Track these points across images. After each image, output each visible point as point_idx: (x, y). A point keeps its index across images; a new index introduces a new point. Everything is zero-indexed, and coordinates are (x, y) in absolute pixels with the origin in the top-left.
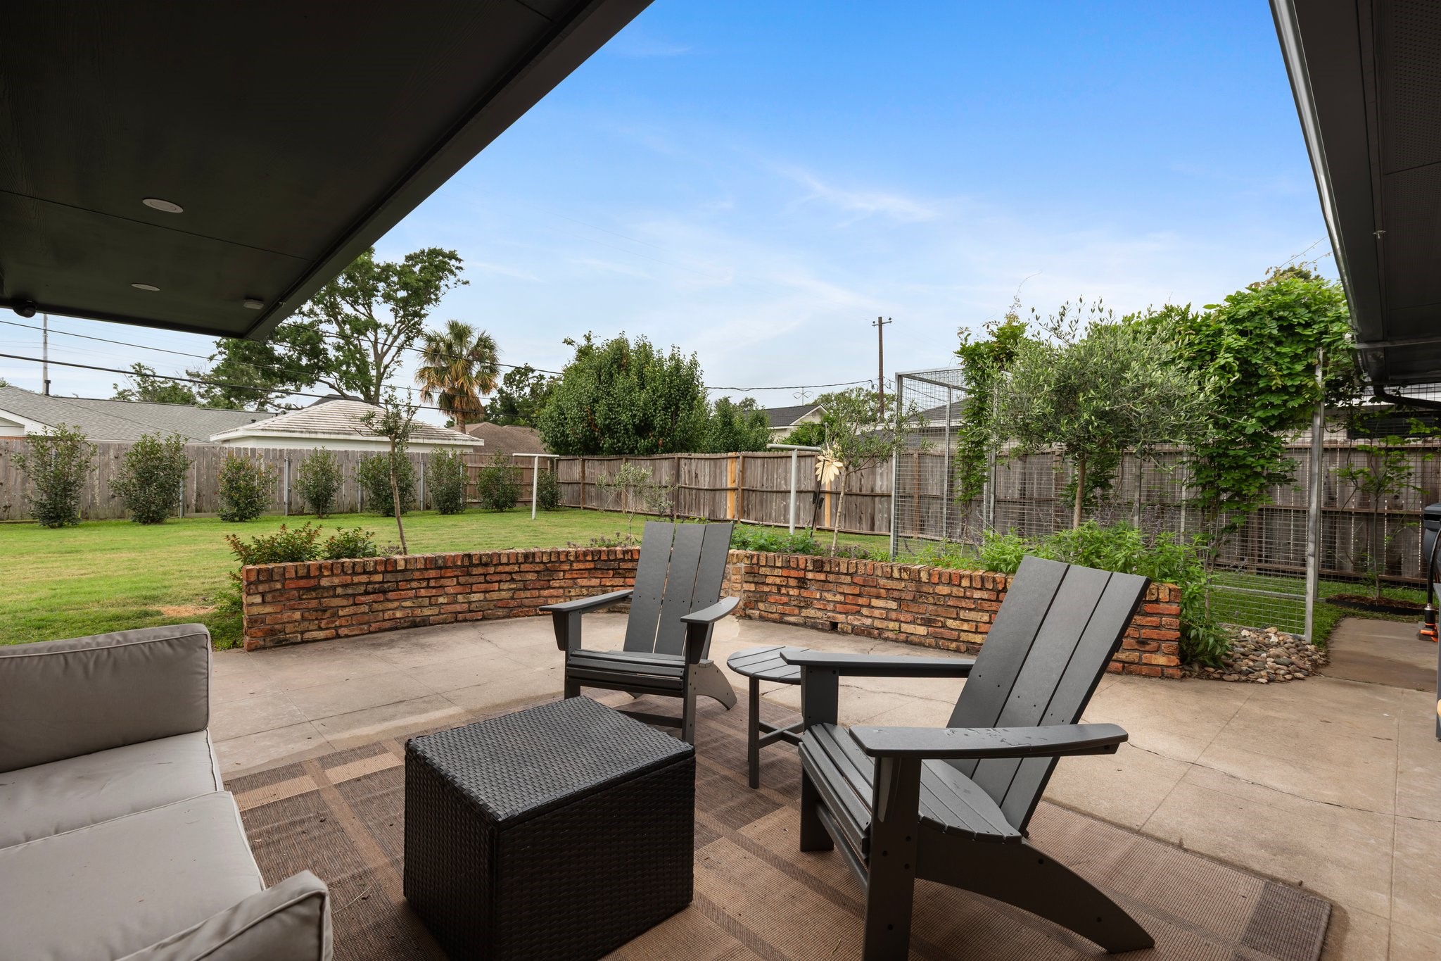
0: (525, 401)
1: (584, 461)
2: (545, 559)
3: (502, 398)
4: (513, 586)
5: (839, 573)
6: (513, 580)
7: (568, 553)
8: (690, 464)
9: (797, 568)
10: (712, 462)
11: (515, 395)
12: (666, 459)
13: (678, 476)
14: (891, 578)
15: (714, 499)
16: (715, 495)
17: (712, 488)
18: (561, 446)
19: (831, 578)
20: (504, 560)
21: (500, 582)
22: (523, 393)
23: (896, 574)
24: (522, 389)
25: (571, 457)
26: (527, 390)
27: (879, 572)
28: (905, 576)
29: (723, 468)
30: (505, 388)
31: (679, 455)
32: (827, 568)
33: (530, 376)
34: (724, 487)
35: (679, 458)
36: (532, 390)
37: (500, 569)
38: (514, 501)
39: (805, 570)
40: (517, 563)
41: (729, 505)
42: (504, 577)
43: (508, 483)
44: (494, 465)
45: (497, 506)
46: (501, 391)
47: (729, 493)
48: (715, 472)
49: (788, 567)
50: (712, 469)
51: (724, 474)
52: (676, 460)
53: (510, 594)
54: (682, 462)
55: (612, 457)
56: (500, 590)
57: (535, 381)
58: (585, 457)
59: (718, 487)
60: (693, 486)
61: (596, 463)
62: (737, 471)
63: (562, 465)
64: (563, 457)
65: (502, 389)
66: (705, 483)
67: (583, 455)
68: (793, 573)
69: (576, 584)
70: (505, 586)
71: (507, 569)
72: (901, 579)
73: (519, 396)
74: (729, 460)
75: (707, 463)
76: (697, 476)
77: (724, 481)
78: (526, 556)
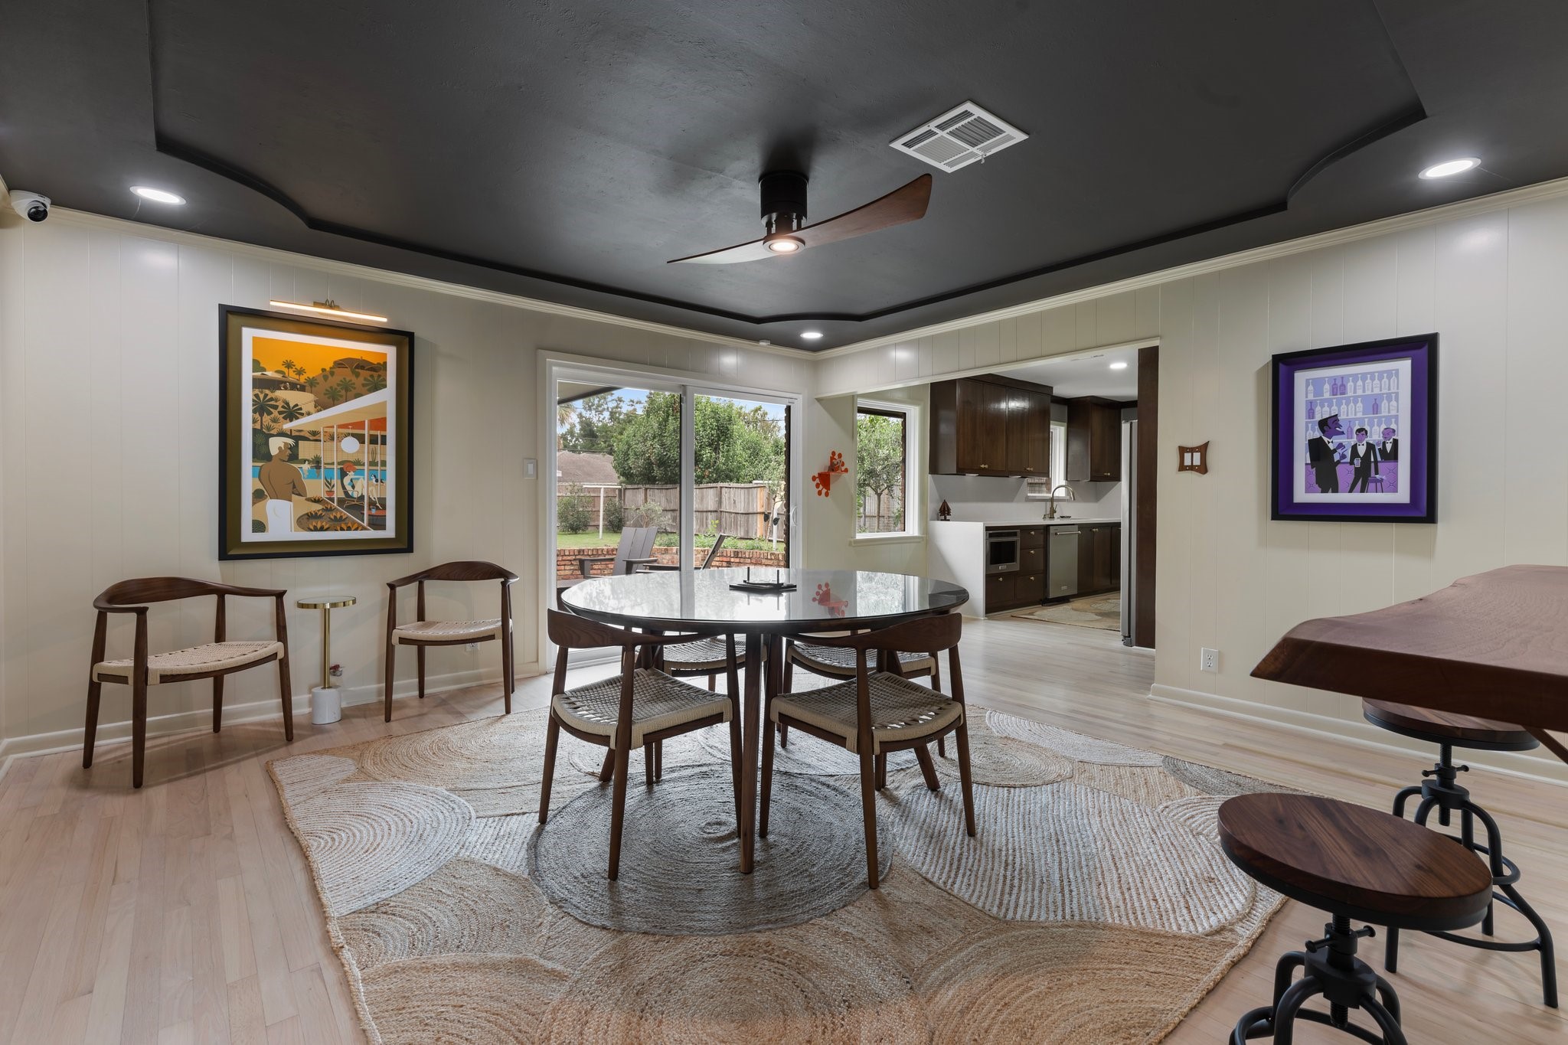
0: (605, 426)
1: (646, 489)
2: (590, 553)
3: (581, 422)
4: (572, 568)
5: (745, 558)
6: (572, 564)
7: (602, 550)
8: (730, 492)
9: (726, 556)
10: (746, 490)
11: (595, 420)
12: (711, 488)
13: (720, 502)
14: (767, 559)
15: (748, 521)
16: (748, 518)
17: (746, 512)
18: (628, 476)
19: (742, 560)
20: (567, 553)
21: (565, 565)
22: (602, 417)
23: (769, 557)
24: (601, 412)
25: (636, 486)
26: (607, 414)
27: (762, 556)
28: (773, 557)
29: (754, 496)
30: (584, 413)
31: (722, 484)
32: (740, 556)
33: (608, 400)
34: (755, 511)
35: (721, 487)
36: (612, 414)
37: (565, 558)
38: (586, 526)
39: (730, 557)
40: (574, 555)
41: (759, 526)
42: (567, 562)
43: (581, 509)
44: (568, 494)
45: (572, 529)
46: (580, 416)
47: (758, 515)
48: (749, 499)
49: (722, 556)
50: (746, 497)
51: (755, 500)
52: (719, 488)
53: (571, 572)
54: (724, 490)
55: (669, 486)
56: (565, 570)
57: (614, 404)
58: (648, 486)
59: (751, 511)
60: (732, 511)
61: (656, 491)
62: (765, 498)
63: (628, 493)
64: (629, 486)
65: (581, 414)
66: (741, 509)
67: (645, 484)
68: (725, 559)
69: (608, 567)
70: (567, 568)
71: (569, 558)
72: (771, 559)
73: (599, 421)
74: (759, 489)
75: (743, 490)
76: (735, 502)
77: (755, 506)
78: (579, 551)
